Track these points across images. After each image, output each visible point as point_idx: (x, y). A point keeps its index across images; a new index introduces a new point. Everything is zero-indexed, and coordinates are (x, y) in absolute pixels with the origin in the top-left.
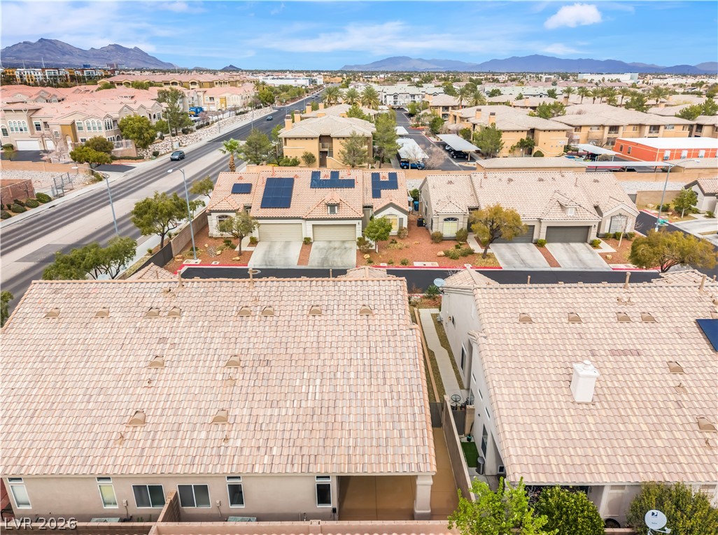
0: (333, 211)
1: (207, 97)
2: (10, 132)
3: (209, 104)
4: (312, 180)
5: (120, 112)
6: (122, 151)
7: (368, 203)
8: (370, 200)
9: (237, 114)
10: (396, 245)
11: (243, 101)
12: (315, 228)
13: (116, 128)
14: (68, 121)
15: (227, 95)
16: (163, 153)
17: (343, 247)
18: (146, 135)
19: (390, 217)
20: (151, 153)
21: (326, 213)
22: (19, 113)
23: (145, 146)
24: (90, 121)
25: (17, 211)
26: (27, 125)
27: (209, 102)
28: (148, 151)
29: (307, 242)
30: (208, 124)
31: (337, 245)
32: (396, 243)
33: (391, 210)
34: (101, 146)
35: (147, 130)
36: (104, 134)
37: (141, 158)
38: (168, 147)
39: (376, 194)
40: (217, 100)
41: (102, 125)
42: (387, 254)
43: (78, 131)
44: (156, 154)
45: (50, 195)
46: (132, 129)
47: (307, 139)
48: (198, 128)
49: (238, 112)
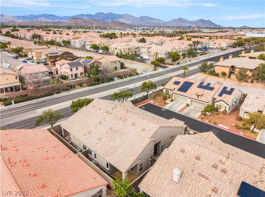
0: (198, 97)
1: (214, 43)
2: (143, 53)
3: (214, 45)
4: (199, 85)
5: (171, 50)
6: (167, 62)
8: (216, 96)
9: (222, 50)
10: (218, 116)
11: (228, 45)
12: (192, 101)
13: (169, 55)
14: (156, 52)
15: (221, 42)
16: (182, 63)
17: (198, 111)
18: (175, 58)
19: (222, 105)
20: (177, 63)
21: (196, 97)
22: (146, 48)
23: (175, 61)
24: (161, 52)
25: (129, 77)
26: (147, 52)
27: (214, 44)
28: (176, 62)
29: (188, 105)
30: (206, 54)
31: (197, 109)
32: (219, 115)
33: (222, 102)
34: (162, 60)
35: (176, 56)
36: (164, 56)
37: (172, 64)
38: (184, 61)
39: (220, 95)
40: (217, 44)
41: (164, 54)
42: (211, 118)
43: (158, 55)
44: (178, 64)
45: (140, 73)
46: (172, 55)
47: (225, 67)
48: (200, 55)
49: (222, 49)
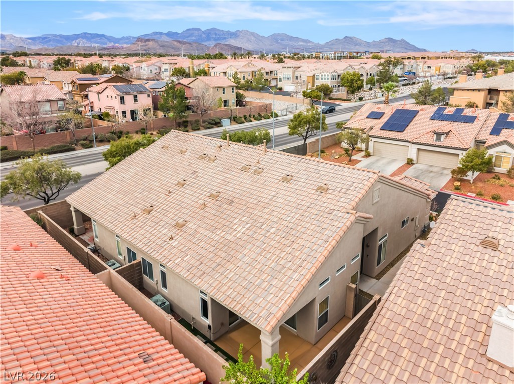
0: (438, 139)
1: (426, 66)
2: (282, 80)
3: (426, 71)
4: (435, 113)
5: (344, 70)
6: (337, 94)
7: (481, 138)
8: (485, 135)
9: (445, 79)
10: (497, 181)
11: (455, 69)
12: (421, 153)
13: (340, 79)
14: (312, 74)
15: (442, 65)
16: (367, 99)
17: (441, 172)
18: (355, 84)
19: (503, 155)
20: (358, 98)
21: (432, 140)
22: (289, 69)
23: (353, 92)
24: (323, 74)
25: (256, 119)
26: (291, 76)
27: (427, 69)
28: (356, 96)
29: (410, 162)
30: (414, 83)
31: (435, 169)
32: (499, 179)
33: (505, 148)
34: (326, 91)
35: (356, 81)
36: (329, 83)
37: (349, 100)
38: (372, 95)
39: (496, 131)
40: (433, 69)
41: (330, 77)
42: (482, 187)
43: (316, 80)
44: (361, 99)
45: (279, 114)
46: (347, 80)
48: (404, 85)
49: (446, 77)
